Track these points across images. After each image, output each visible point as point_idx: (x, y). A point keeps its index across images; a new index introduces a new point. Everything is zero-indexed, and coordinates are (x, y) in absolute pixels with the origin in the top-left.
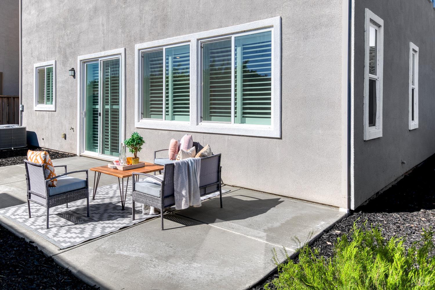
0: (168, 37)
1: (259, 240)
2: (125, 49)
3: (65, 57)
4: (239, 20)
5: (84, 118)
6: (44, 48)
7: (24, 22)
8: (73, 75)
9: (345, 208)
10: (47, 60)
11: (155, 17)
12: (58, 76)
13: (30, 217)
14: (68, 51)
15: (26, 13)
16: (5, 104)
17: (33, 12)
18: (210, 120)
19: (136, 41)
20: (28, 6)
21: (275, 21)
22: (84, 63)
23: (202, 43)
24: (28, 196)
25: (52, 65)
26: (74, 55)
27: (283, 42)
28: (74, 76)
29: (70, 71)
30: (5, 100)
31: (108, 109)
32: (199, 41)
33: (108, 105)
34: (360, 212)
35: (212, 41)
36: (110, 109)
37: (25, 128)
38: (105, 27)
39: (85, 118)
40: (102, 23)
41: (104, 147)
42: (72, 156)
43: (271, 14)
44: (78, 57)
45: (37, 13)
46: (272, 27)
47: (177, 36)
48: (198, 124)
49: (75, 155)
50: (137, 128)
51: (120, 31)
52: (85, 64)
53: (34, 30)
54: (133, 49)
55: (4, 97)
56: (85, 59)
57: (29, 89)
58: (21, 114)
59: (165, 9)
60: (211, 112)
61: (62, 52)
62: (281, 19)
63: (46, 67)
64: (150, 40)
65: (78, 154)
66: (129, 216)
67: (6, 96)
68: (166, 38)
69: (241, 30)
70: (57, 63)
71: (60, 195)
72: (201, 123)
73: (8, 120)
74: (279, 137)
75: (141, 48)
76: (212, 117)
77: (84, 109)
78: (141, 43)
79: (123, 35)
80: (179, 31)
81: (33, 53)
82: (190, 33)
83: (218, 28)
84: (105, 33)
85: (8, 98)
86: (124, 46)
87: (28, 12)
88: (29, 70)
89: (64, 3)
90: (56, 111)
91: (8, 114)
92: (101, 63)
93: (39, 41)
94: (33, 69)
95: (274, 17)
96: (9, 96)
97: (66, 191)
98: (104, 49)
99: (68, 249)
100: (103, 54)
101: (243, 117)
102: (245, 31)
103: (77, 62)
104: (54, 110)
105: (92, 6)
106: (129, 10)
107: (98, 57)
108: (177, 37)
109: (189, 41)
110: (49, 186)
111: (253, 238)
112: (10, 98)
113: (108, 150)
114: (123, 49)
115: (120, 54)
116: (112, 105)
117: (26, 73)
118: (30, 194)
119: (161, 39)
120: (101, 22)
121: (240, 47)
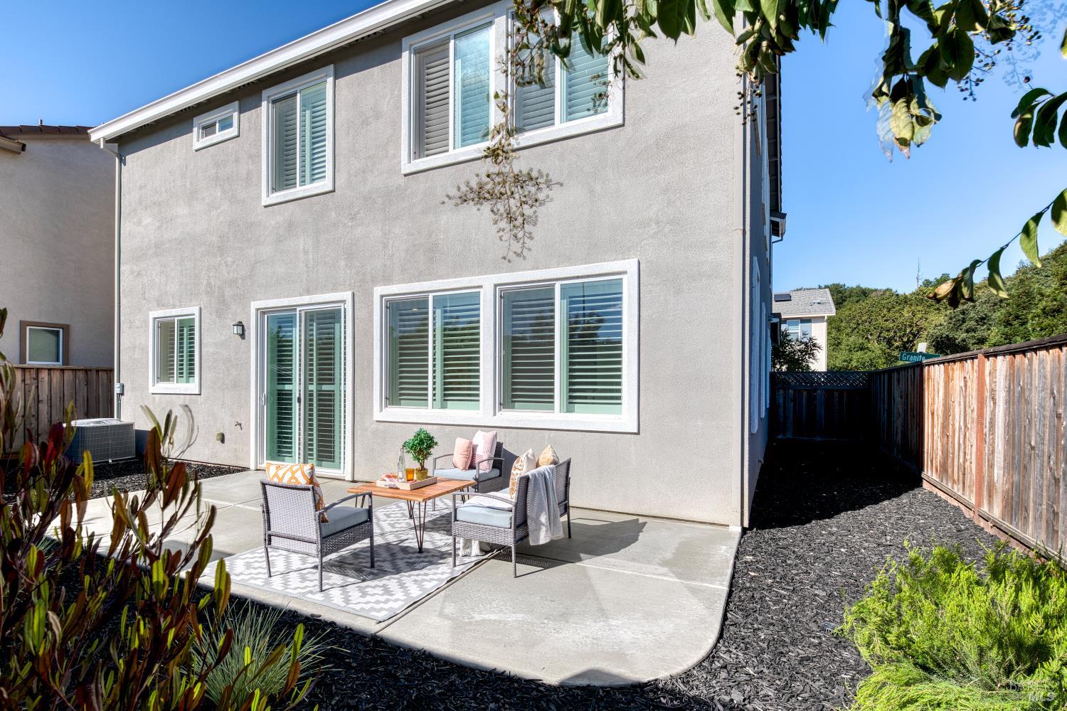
0: (438, 279)
1: (665, 578)
2: (353, 294)
3: (223, 301)
4: (569, 260)
5: (263, 407)
6: (172, 286)
7: (126, 237)
8: (241, 333)
9: (737, 525)
10: (181, 306)
11: (414, 246)
12: (206, 334)
13: (270, 576)
14: (228, 292)
15: (129, 222)
16: (80, 383)
17: (147, 220)
18: (513, 408)
19: (375, 282)
20: (135, 210)
21: (630, 265)
22: (264, 313)
23: (501, 291)
24: (265, 540)
25: (194, 315)
26: (243, 299)
27: (641, 296)
28: (242, 335)
29: (235, 327)
30: (81, 375)
31: (313, 391)
32: (498, 288)
33: (313, 384)
34: (755, 530)
35: (521, 288)
36: (315, 391)
37: (131, 425)
38: (311, 256)
39: (265, 407)
40: (304, 249)
41: (307, 454)
42: (239, 471)
43: (623, 253)
44: (252, 303)
45: (157, 224)
46: (625, 273)
47: (455, 277)
48: (495, 415)
49: (244, 469)
50: (377, 421)
51: (342, 263)
52: (266, 316)
53: (151, 252)
54: (370, 295)
55: (79, 370)
56: (267, 307)
57: (136, 356)
58: (119, 399)
59: (434, 235)
60: (514, 396)
61: (216, 294)
62: (639, 263)
63: (176, 319)
64: (404, 281)
65: (252, 467)
66: (440, 561)
67: (82, 367)
68: (436, 279)
69: (572, 275)
70: (203, 311)
71: (336, 535)
72: (501, 412)
73: (86, 411)
74: (636, 431)
75: (385, 293)
76: (516, 404)
77: (263, 391)
78: (385, 285)
79: (349, 272)
80: (457, 271)
81: (147, 293)
82: (480, 273)
83: (532, 269)
84: (310, 266)
85: (86, 371)
86: (350, 290)
87: (135, 220)
88: (137, 323)
89: (219, 211)
90: (200, 395)
91: (86, 399)
92: (300, 314)
93: (161, 273)
94: (146, 322)
95: (628, 259)
96: (88, 368)
97: (344, 528)
98: (308, 292)
99: (391, 620)
100: (306, 299)
101: (570, 403)
102: (578, 277)
103: (250, 310)
104: (198, 393)
105: (282, 219)
106: (361, 231)
107: (295, 304)
108: (456, 279)
109: (481, 287)
110: (322, 521)
111: (654, 576)
112: (90, 370)
113: (313, 459)
114: (349, 294)
115: (344, 302)
116: (318, 384)
117: (130, 328)
118: (270, 536)
119: (425, 281)
120: (302, 247)
121: (565, 301)
